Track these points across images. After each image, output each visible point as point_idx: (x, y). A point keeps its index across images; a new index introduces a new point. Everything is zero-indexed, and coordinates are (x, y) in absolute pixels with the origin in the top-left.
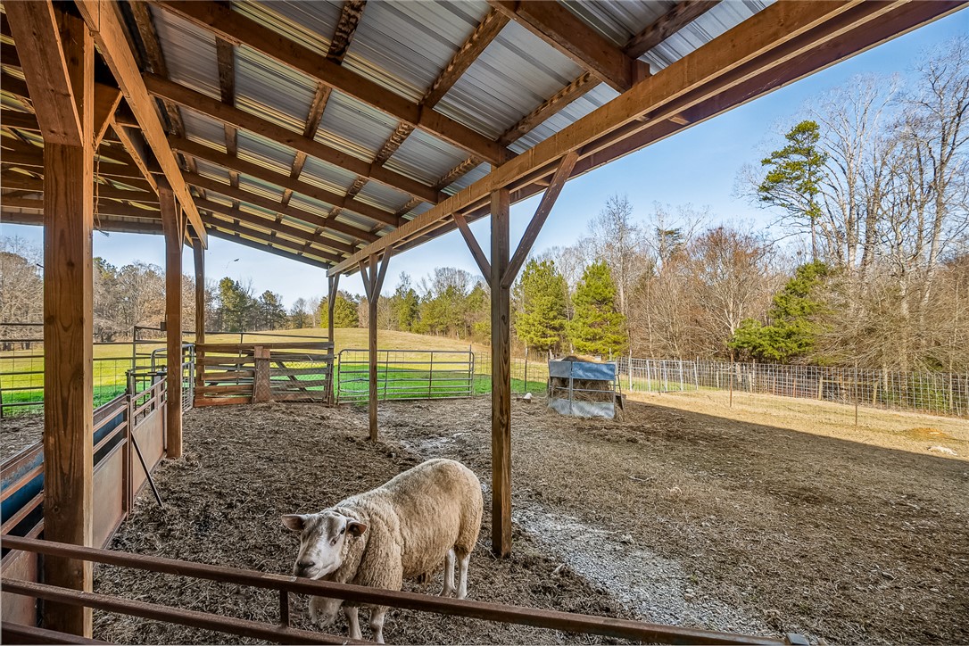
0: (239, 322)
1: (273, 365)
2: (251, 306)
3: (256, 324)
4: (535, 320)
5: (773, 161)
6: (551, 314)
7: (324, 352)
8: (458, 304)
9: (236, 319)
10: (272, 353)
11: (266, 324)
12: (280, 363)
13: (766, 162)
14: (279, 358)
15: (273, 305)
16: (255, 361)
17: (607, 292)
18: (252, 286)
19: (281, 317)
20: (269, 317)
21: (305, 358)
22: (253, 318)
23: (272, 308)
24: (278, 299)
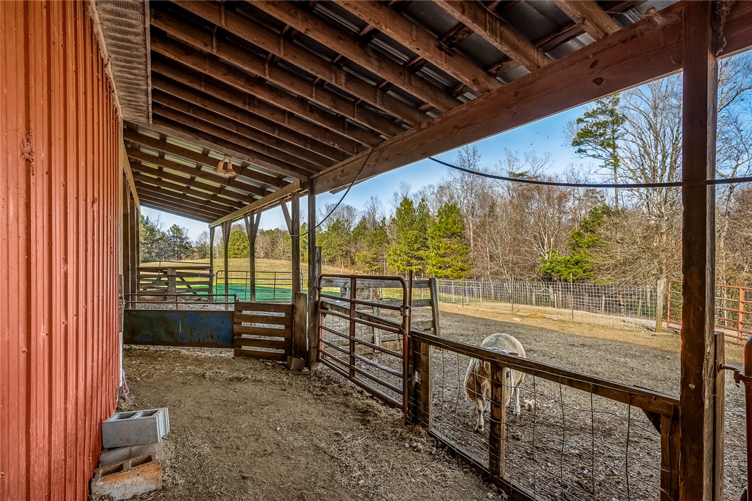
0: (150, 253)
1: (178, 279)
2: (160, 239)
3: (165, 254)
4: (401, 252)
5: (585, 120)
6: (416, 246)
7: (207, 272)
8: (342, 236)
9: (146, 251)
10: (177, 272)
11: (174, 255)
12: (181, 278)
13: (580, 121)
14: (181, 275)
15: (180, 238)
16: (168, 276)
17: (455, 228)
18: (160, 221)
19: (187, 248)
20: (176, 248)
21: (196, 275)
22: (162, 249)
23: (179, 240)
24: (185, 232)
